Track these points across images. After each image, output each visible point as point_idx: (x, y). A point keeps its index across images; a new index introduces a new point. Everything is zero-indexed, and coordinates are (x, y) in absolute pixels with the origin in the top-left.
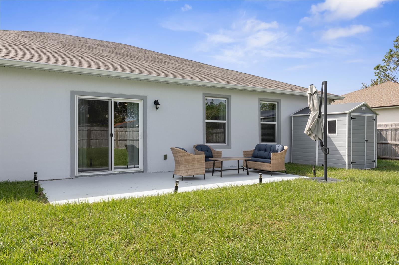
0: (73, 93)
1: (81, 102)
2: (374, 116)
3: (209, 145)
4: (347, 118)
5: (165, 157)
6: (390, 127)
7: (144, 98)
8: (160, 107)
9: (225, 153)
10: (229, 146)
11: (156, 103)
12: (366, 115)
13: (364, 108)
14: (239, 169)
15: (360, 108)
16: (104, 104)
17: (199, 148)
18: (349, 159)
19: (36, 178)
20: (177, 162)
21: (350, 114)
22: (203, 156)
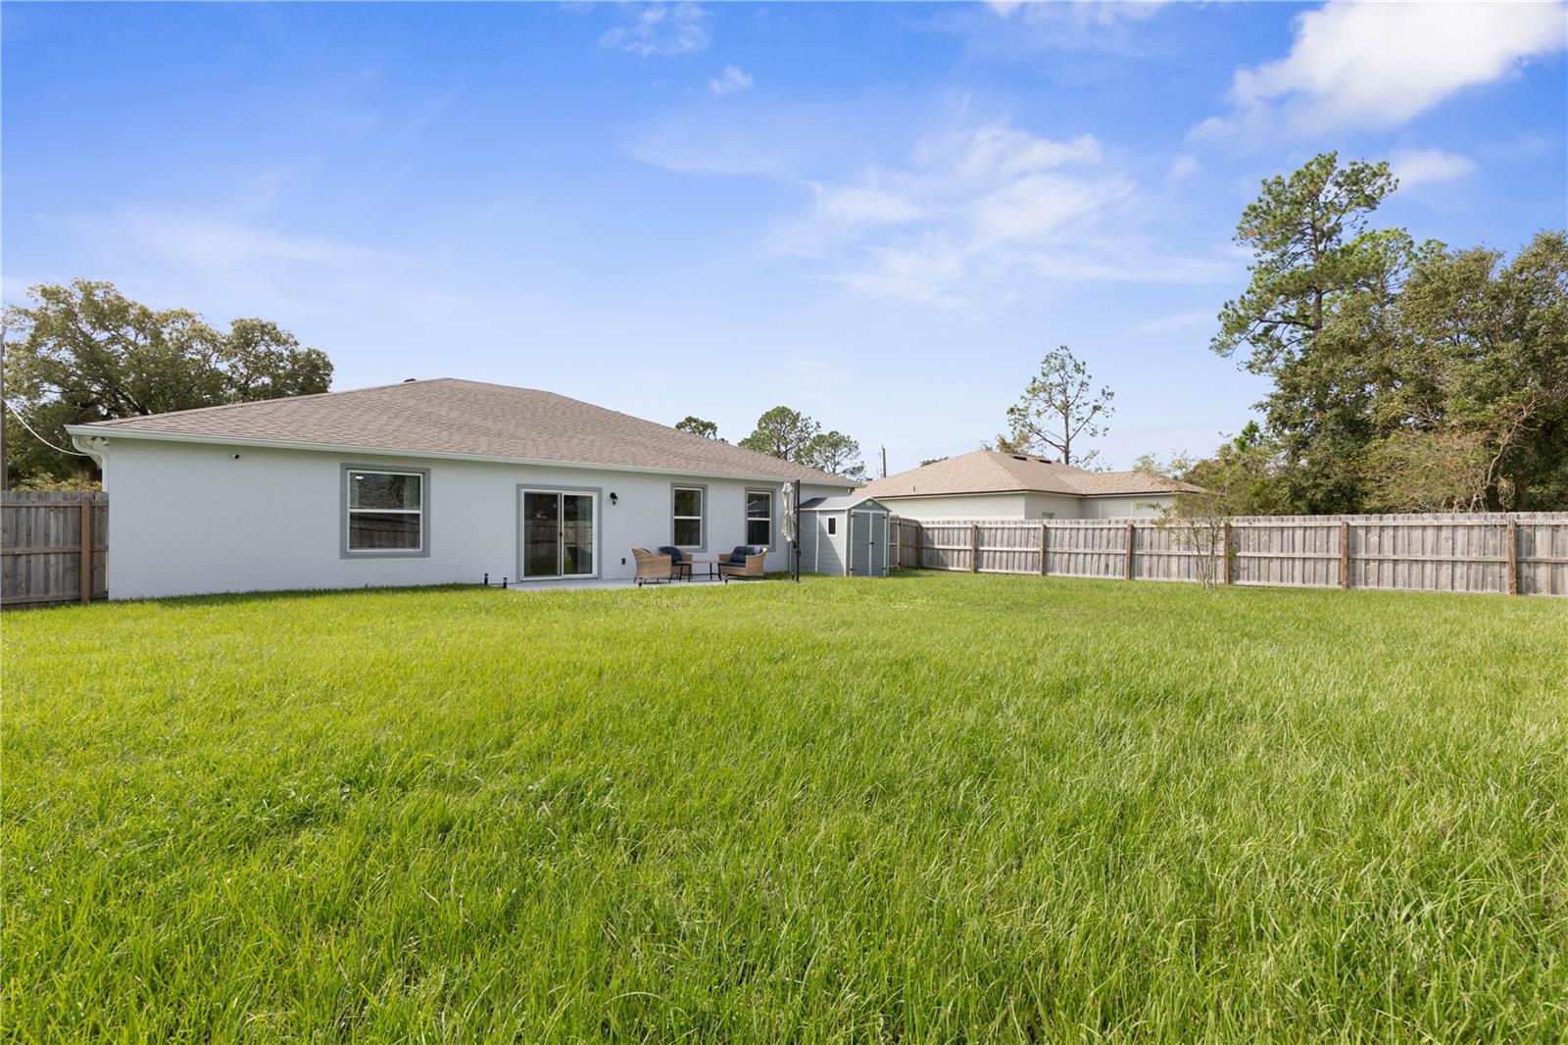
0: (519, 486)
1: (527, 495)
2: (885, 513)
3: (678, 547)
4: (846, 515)
5: (624, 561)
6: (956, 526)
7: (599, 491)
8: (618, 501)
9: (696, 557)
10: (704, 549)
11: (613, 496)
12: (871, 512)
13: (869, 504)
14: (711, 574)
15: (865, 502)
16: (554, 498)
17: (664, 550)
18: (848, 566)
19: (486, 580)
20: (639, 565)
21: (849, 510)
22: (669, 557)
